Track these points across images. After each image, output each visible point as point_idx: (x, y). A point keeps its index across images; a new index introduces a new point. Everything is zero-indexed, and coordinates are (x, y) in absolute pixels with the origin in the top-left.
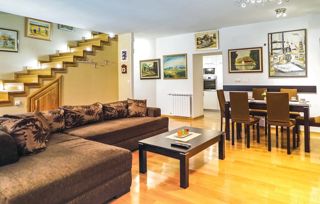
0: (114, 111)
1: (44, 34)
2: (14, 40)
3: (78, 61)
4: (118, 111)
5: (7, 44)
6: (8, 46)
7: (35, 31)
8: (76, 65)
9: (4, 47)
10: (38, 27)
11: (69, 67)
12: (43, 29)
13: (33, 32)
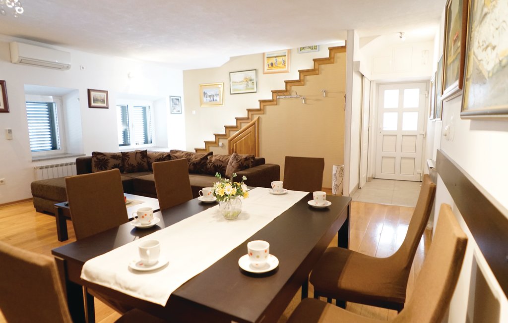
0: (211, 164)
1: (281, 65)
2: (253, 80)
3: (278, 97)
4: (214, 166)
5: (248, 86)
6: (249, 87)
7: (272, 64)
8: (275, 103)
9: (247, 89)
10: (275, 58)
11: (267, 107)
12: (280, 60)
13: (270, 66)
